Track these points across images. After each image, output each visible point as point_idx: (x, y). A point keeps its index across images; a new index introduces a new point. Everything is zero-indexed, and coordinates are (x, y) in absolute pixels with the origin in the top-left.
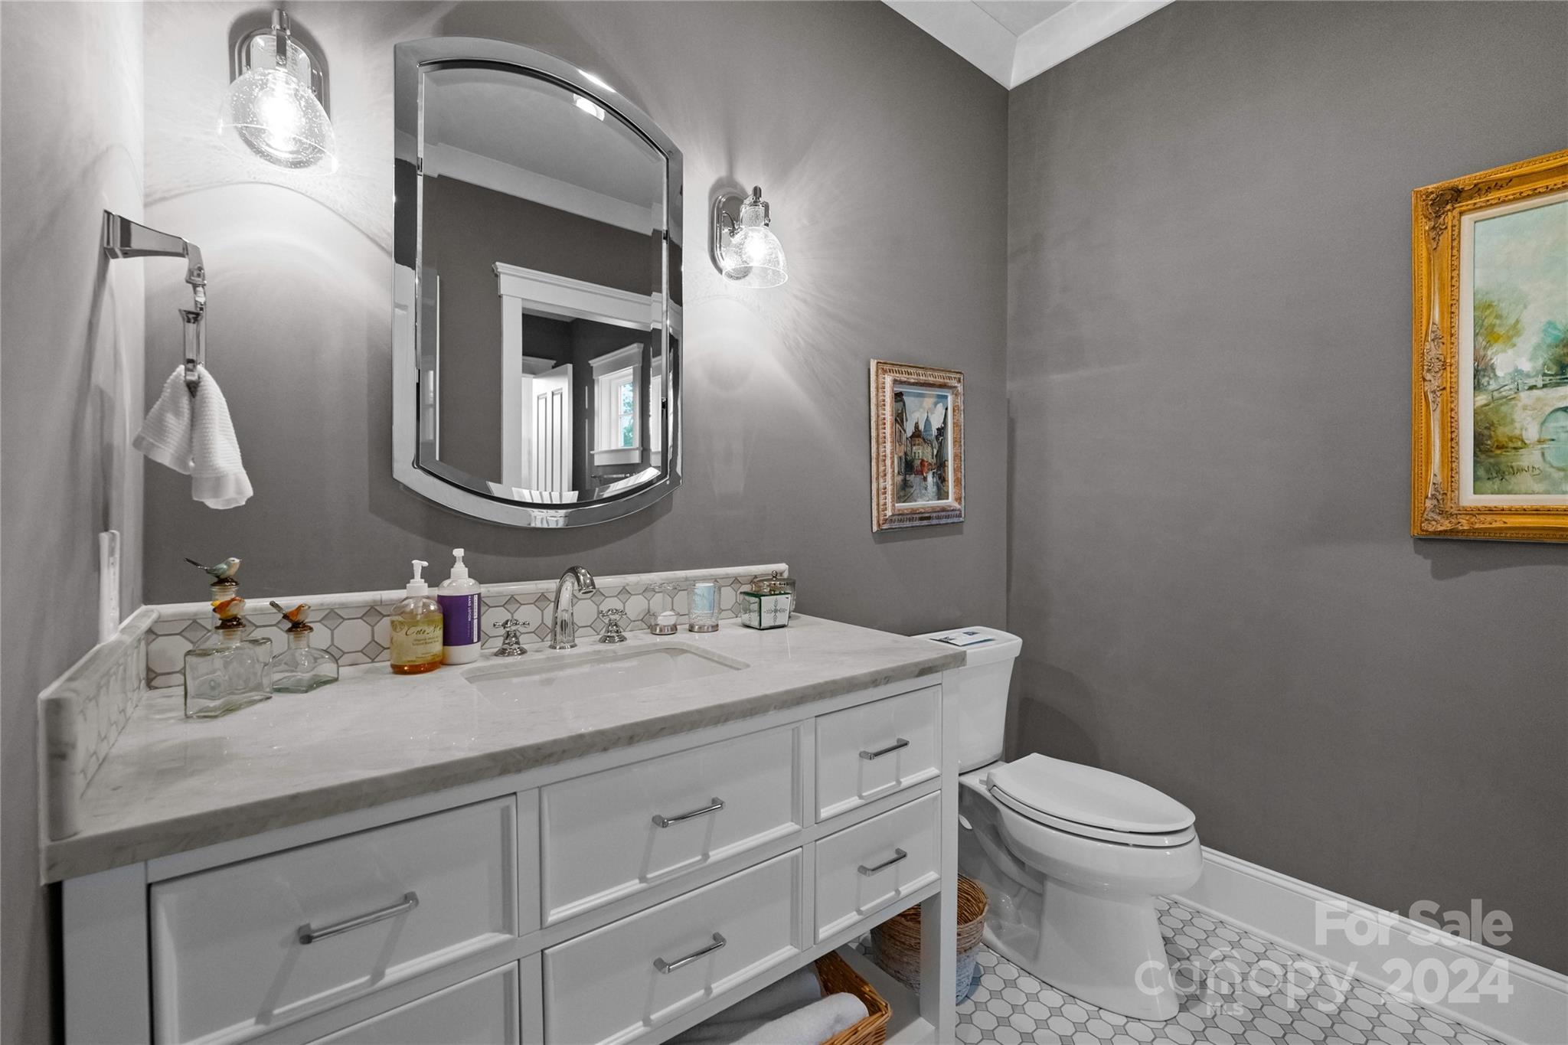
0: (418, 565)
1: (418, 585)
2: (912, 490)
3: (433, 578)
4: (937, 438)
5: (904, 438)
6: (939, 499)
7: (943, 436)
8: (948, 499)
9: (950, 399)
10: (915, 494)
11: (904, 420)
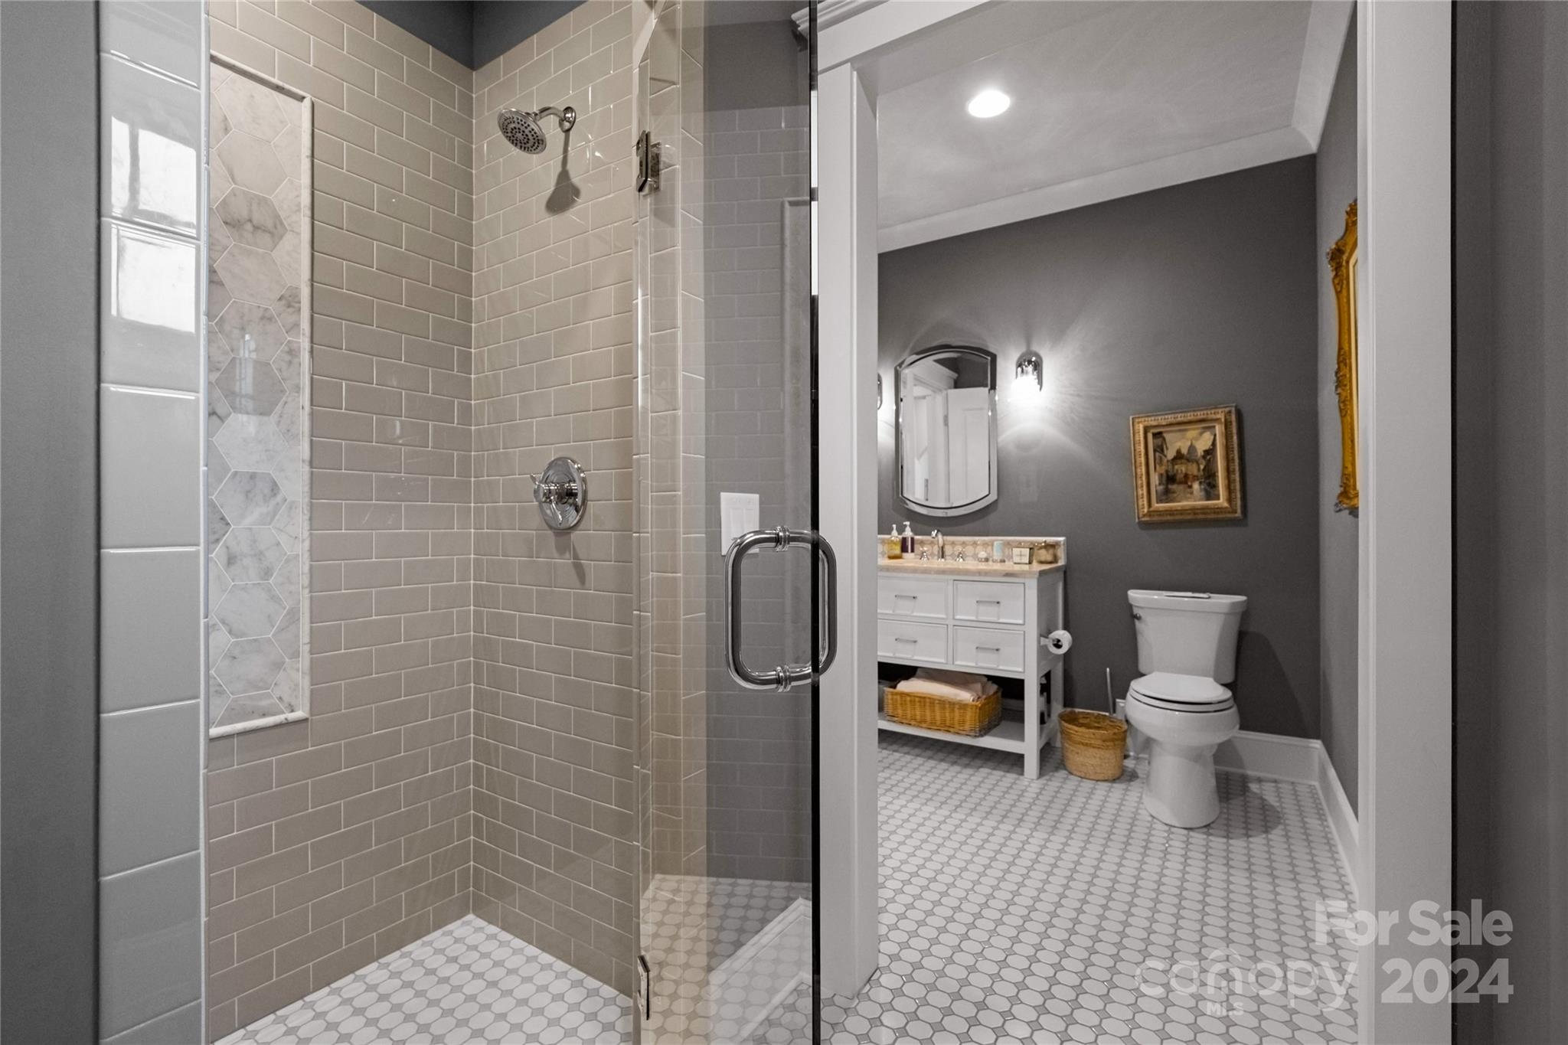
0: (894, 526)
1: (895, 533)
2: (1175, 495)
3: (901, 530)
4: (1204, 457)
5: (1165, 460)
6: (1208, 499)
7: (1211, 454)
8: (1218, 499)
9: (1217, 428)
10: (1175, 498)
11: (1165, 449)
